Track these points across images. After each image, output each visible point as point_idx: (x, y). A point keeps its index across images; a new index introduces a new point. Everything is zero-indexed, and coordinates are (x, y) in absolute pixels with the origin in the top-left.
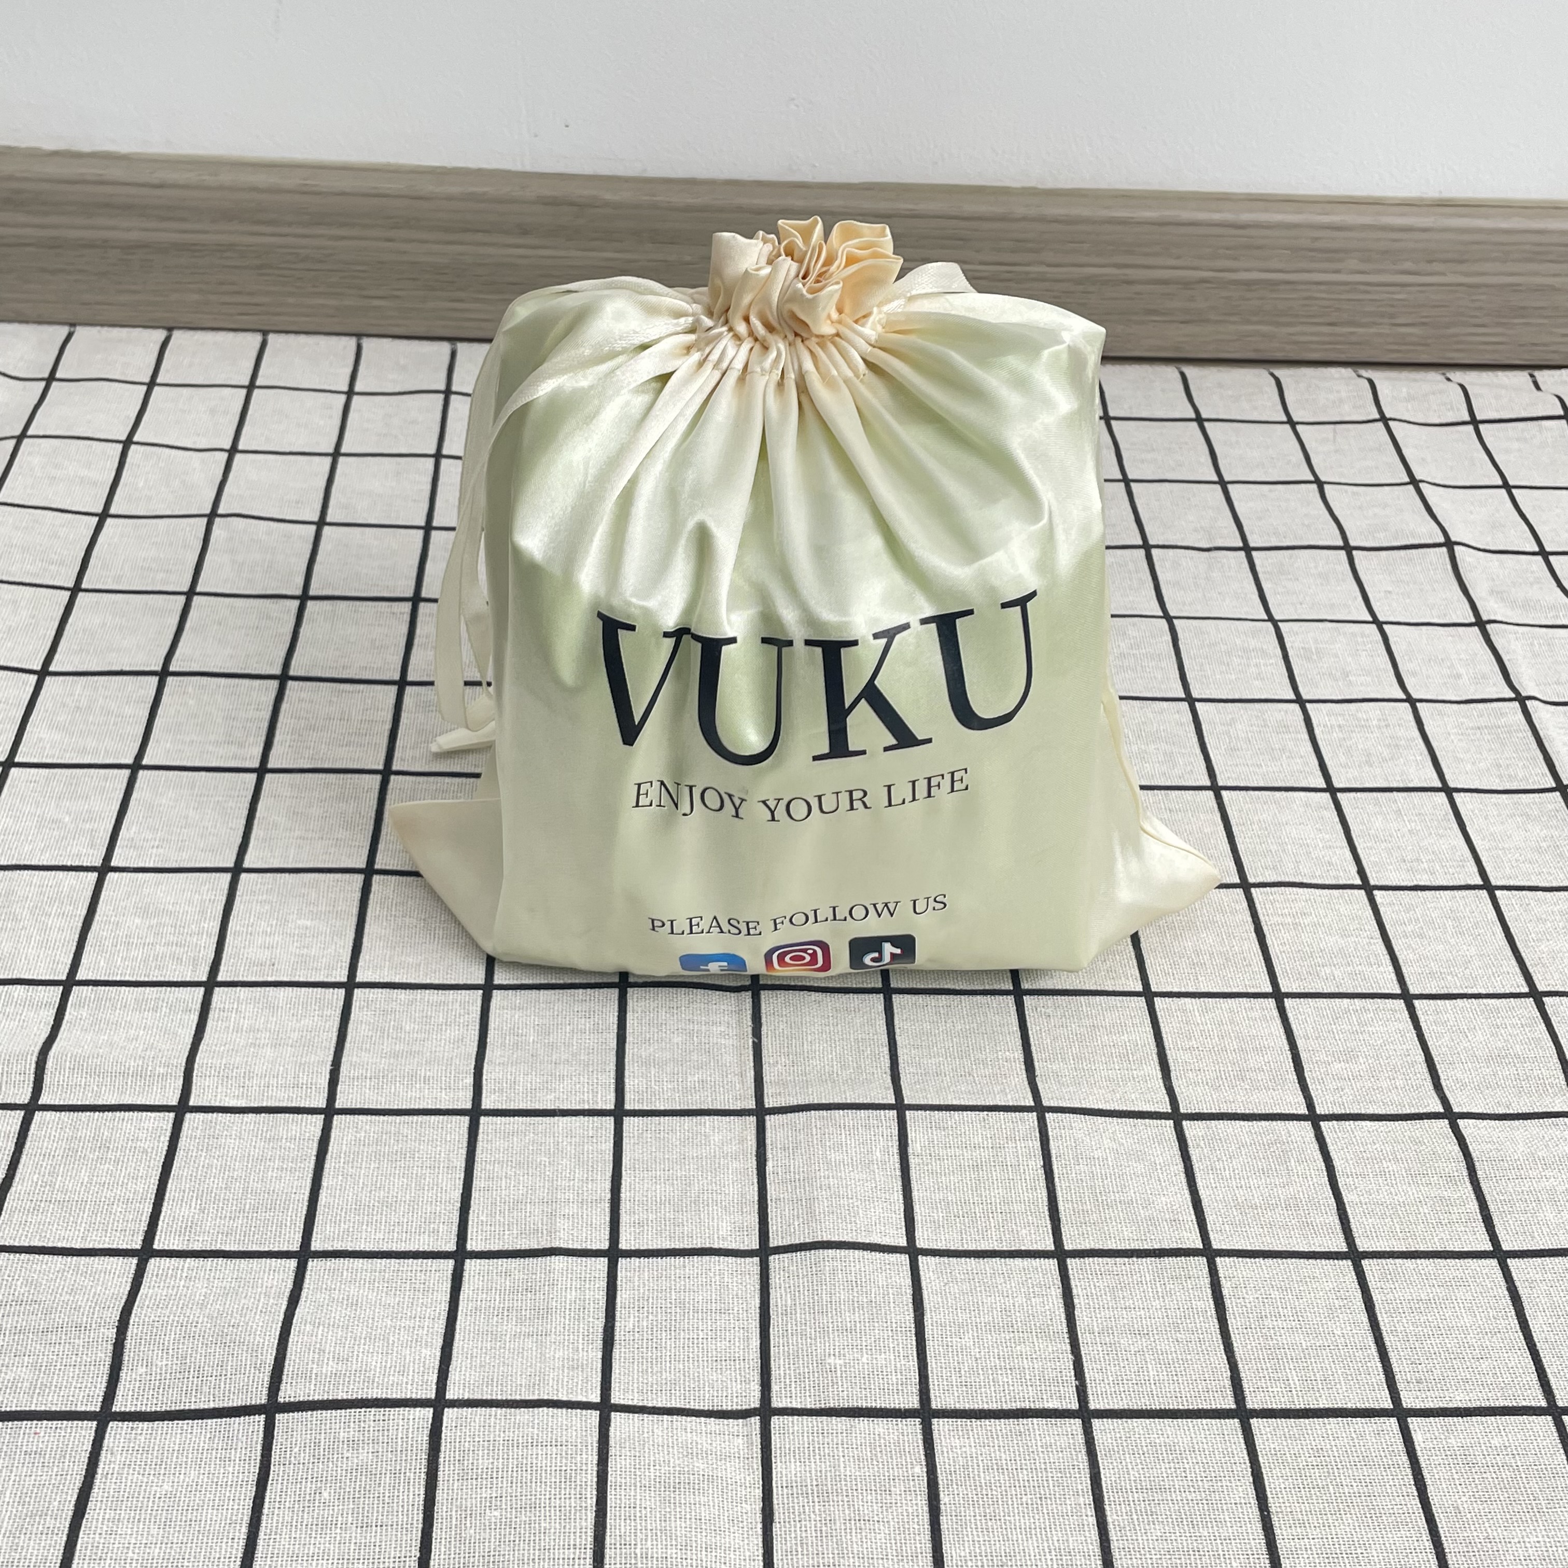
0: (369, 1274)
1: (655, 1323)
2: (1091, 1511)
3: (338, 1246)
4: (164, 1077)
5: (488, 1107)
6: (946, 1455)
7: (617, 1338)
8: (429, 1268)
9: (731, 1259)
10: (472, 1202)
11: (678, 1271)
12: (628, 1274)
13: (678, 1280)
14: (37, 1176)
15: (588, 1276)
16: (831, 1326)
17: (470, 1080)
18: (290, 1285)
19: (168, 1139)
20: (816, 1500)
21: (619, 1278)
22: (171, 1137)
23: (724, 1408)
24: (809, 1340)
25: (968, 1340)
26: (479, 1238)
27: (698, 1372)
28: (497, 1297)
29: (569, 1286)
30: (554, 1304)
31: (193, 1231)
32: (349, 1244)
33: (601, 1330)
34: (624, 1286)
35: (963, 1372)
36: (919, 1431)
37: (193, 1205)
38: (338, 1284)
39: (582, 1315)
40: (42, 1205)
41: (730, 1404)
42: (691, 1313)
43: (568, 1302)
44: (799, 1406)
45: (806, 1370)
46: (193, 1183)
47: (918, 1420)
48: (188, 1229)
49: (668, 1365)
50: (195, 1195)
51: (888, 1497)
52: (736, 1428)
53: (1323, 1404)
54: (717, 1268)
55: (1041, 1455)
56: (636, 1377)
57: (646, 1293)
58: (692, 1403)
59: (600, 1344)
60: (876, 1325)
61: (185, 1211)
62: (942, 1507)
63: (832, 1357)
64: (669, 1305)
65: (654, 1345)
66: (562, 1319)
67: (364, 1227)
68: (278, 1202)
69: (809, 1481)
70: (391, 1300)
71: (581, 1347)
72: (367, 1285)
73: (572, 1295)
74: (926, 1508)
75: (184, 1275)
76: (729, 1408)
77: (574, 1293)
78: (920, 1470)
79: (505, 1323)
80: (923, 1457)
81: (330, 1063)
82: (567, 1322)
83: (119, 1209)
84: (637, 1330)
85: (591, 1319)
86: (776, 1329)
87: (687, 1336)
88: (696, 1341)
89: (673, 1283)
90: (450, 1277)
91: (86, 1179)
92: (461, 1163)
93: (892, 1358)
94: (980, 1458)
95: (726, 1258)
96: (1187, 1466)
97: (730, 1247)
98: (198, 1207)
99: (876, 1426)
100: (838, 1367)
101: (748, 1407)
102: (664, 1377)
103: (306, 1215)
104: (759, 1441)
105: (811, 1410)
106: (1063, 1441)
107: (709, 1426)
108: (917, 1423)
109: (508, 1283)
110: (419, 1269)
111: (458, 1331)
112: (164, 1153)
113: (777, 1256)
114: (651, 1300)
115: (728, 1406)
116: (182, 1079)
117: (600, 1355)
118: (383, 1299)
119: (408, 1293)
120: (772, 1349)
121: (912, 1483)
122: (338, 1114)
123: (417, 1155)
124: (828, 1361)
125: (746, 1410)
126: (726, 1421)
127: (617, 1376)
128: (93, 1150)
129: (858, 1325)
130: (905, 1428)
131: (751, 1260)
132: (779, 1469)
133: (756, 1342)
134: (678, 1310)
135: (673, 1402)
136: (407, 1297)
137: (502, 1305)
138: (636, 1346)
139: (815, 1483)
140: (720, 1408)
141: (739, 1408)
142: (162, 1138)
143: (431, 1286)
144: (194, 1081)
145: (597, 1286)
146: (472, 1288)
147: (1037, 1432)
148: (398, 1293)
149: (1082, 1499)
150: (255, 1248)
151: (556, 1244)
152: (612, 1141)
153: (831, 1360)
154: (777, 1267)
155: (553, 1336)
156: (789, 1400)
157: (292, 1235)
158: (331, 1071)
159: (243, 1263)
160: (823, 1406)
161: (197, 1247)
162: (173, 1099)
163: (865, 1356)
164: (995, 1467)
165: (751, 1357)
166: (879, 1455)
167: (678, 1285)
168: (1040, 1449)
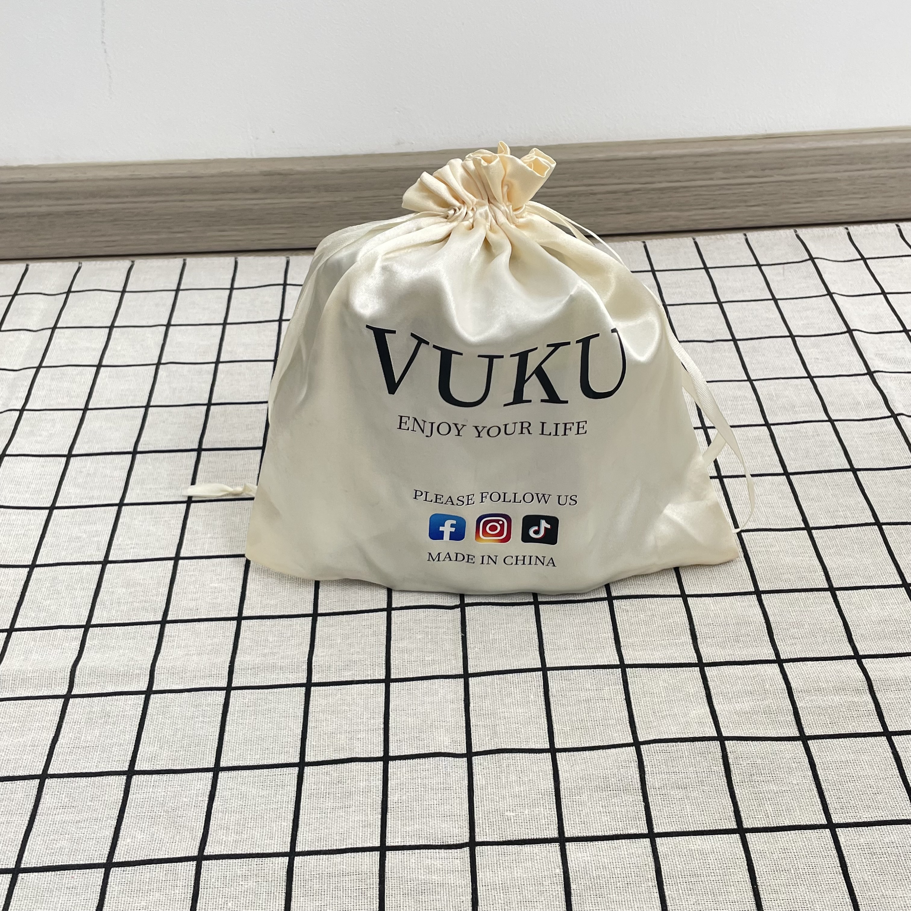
0: (252, 779)
1: (409, 797)
2: (656, 890)
3: (235, 764)
4: (138, 675)
5: (315, 682)
6: (573, 862)
7: (389, 806)
8: (285, 773)
9: (451, 759)
10: (308, 735)
11: (422, 767)
12: (394, 770)
13: (422, 772)
14: (71, 734)
15: (372, 772)
16: (507, 794)
17: (305, 667)
18: (209, 788)
19: (141, 709)
20: (501, 892)
21: (389, 773)
22: (143, 708)
23: (449, 843)
24: (495, 803)
25: (585, 797)
26: (312, 754)
27: (434, 823)
28: (323, 787)
29: (362, 779)
30: (354, 789)
31: (156, 759)
32: (241, 762)
33: (380, 802)
34: (392, 777)
35: (582, 816)
36: (558, 850)
37: (156, 745)
38: (236, 785)
39: (369, 795)
40: (75, 750)
41: (452, 840)
42: (430, 790)
43: (361, 788)
44: (491, 840)
45: (494, 820)
46: (155, 733)
47: (557, 844)
48: (153, 758)
49: (418, 820)
50: (157, 740)
51: (542, 887)
52: (456, 854)
53: (787, 823)
54: (444, 764)
55: (627, 859)
56: (400, 828)
57: (405, 780)
58: (431, 842)
59: (380, 810)
60: (533, 791)
61: (151, 749)
62: (572, 892)
63: (509, 812)
64: (417, 787)
65: (410, 809)
66: (359, 798)
67: (249, 752)
68: (202, 741)
69: (497, 881)
70: (265, 793)
71: (369, 812)
72: (251, 785)
73: (362, 784)
74: (563, 892)
75: (152, 784)
76: (452, 843)
77: (364, 783)
78: (559, 871)
79: (327, 802)
80: (561, 864)
81: (229, 662)
82: (361, 799)
83: (116, 750)
84: (400, 801)
85: (374, 797)
86: (477, 798)
87: (427, 803)
88: (432, 806)
89: (419, 774)
90: (296, 777)
91: (98, 734)
92: (301, 713)
93: (542, 810)
94: (593, 862)
95: (448, 758)
96: (710, 861)
97: (450, 752)
98: (159, 746)
99: (534, 849)
100: (512, 817)
101: (462, 842)
102: (415, 827)
103: (217, 747)
104: (469, 860)
105: (498, 842)
106: (640, 851)
107: (440, 854)
108: (557, 846)
109: (328, 779)
110: (279, 774)
111: (301, 808)
112: (140, 717)
113: (476, 757)
114: (407, 785)
115: (451, 842)
116: (148, 676)
117: (380, 817)
118: (260, 793)
119: (273, 788)
120: (475, 808)
121: (555, 878)
122: (233, 690)
123: (277, 710)
124: (506, 814)
125: (462, 844)
126: (450, 851)
127: (390, 828)
128: (101, 718)
129: (523, 793)
130: (550, 848)
131: (462, 759)
132: (480, 876)
133: (466, 806)
134: (422, 789)
135: (421, 841)
136: (273, 790)
137: (325, 792)
138: (400, 810)
139: (500, 883)
140: (447, 843)
141: (458, 842)
142: (138, 709)
143: (286, 782)
144: (155, 677)
145: (377, 778)
146: (308, 783)
147: (625, 847)
148: (268, 788)
149: (650, 883)
150: (190, 767)
151: (354, 756)
152: (384, 696)
153: (508, 813)
154: (477, 762)
155: (354, 808)
156: (485, 837)
157: (210, 759)
158: (229, 666)
159: (184, 776)
160: (504, 840)
161: (158, 768)
162: (144, 687)
163: (527, 810)
164: (601, 867)
165: (464, 814)
166: (536, 864)
167: (422, 775)
168: (627, 856)
